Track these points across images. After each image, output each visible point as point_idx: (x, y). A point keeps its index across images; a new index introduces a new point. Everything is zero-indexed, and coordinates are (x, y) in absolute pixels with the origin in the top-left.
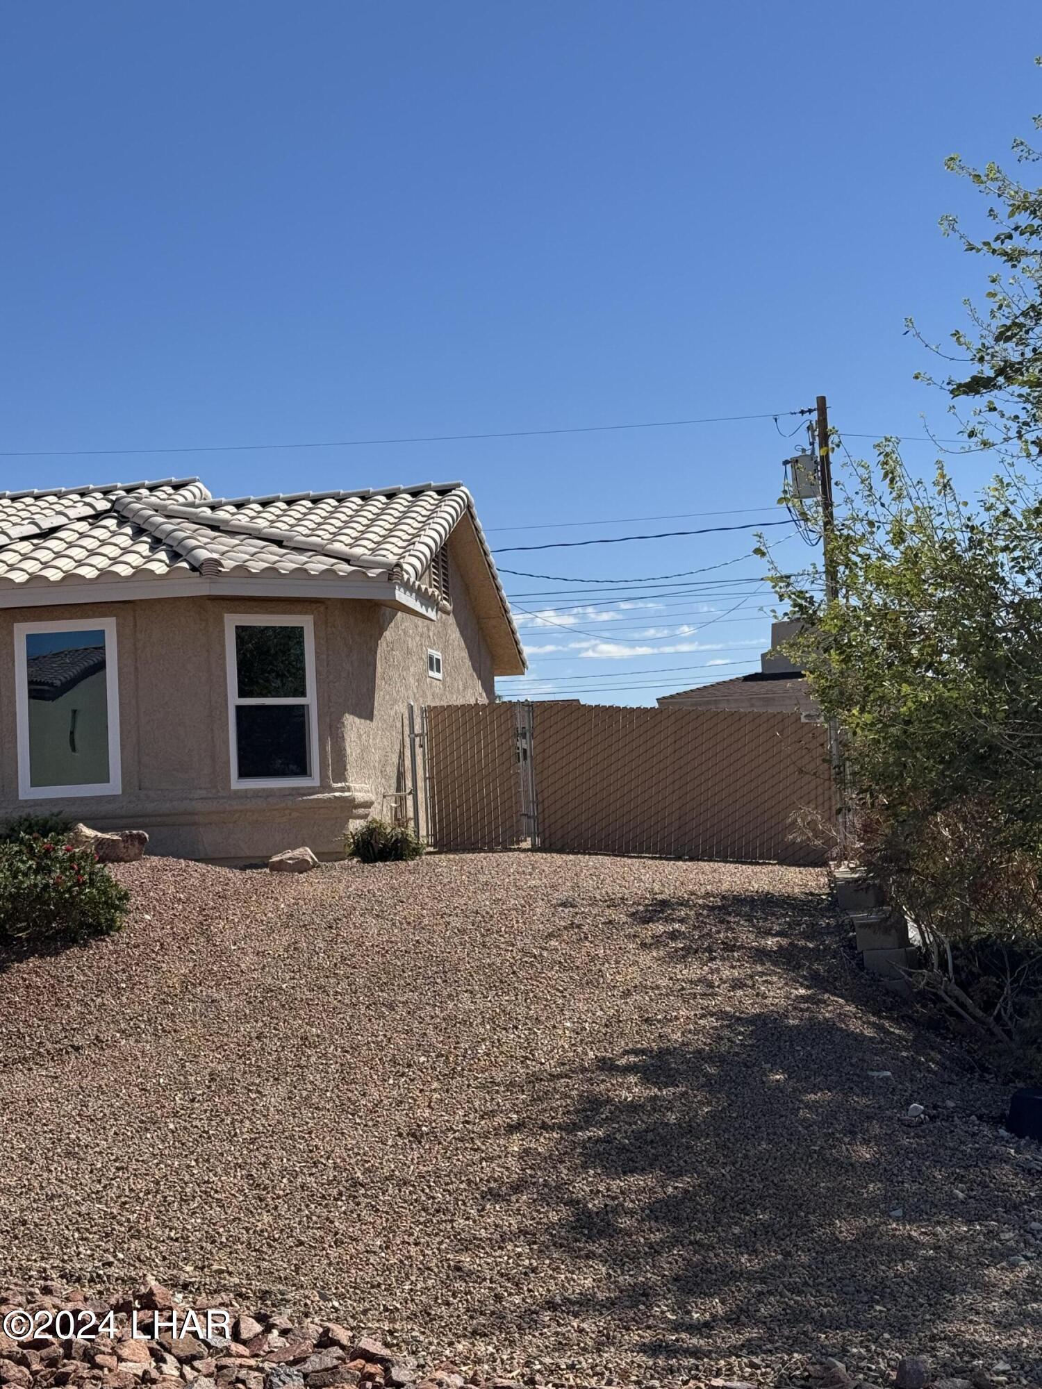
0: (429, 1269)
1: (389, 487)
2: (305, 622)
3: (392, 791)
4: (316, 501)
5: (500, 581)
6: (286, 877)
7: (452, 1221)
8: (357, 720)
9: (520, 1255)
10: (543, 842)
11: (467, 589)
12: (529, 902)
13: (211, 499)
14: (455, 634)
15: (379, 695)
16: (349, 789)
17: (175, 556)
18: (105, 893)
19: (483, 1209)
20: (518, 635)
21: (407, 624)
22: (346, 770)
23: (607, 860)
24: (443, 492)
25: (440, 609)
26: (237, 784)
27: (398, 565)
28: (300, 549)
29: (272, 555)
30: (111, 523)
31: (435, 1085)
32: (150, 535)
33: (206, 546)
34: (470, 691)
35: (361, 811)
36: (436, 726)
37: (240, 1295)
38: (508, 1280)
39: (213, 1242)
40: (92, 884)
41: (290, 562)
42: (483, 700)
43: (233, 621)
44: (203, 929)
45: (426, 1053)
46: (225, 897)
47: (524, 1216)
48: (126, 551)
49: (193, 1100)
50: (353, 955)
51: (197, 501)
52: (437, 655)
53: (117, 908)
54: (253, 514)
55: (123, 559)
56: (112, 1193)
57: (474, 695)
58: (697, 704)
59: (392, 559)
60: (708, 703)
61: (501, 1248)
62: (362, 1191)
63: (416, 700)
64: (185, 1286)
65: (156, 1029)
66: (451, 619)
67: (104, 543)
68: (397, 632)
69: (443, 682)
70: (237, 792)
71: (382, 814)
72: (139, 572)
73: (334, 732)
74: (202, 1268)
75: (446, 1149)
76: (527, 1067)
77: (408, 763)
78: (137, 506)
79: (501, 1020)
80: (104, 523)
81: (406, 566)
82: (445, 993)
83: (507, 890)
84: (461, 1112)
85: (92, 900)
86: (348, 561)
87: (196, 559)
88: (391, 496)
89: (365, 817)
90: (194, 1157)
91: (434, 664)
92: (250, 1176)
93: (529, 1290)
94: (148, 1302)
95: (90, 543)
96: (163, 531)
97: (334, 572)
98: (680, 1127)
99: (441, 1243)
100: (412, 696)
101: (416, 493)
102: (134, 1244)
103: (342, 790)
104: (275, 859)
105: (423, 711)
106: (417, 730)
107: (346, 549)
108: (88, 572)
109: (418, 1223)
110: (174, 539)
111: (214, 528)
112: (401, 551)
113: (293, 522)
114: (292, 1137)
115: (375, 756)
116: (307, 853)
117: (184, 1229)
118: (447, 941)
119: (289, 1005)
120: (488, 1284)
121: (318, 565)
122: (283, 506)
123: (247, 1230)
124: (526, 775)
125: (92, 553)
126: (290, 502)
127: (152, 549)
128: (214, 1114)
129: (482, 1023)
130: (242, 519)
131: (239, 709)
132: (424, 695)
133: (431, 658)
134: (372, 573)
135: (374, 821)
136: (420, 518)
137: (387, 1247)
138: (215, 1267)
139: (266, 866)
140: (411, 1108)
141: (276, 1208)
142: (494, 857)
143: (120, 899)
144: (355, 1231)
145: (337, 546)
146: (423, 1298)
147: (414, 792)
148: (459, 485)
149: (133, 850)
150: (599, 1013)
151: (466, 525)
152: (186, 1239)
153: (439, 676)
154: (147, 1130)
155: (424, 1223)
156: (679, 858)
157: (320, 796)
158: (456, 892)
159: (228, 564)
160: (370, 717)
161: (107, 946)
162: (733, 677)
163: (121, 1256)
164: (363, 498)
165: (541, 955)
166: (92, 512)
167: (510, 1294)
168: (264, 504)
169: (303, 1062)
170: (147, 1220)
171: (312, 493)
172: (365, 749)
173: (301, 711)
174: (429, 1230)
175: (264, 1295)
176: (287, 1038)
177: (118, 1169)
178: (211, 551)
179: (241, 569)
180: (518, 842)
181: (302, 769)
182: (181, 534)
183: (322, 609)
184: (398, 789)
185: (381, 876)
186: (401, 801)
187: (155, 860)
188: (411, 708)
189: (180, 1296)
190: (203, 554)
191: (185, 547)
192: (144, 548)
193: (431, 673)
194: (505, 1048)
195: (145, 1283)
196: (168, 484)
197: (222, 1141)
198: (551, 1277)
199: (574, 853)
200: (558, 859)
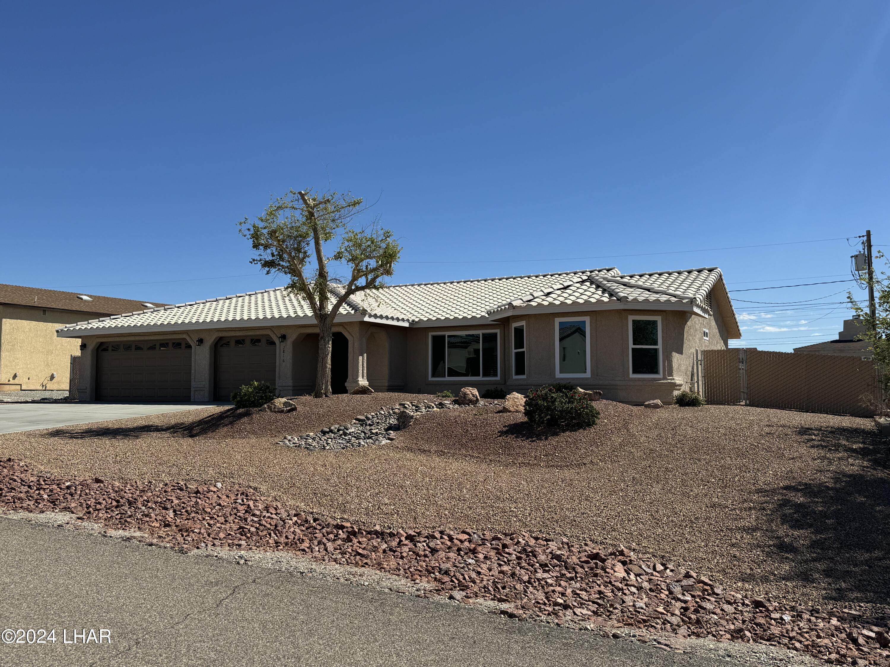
0: (723, 555)
1: (689, 269)
2: (658, 319)
3: (689, 381)
4: (660, 274)
5: (732, 303)
6: (654, 410)
7: (731, 540)
8: (677, 355)
9: (759, 555)
10: (750, 402)
11: (718, 306)
12: (751, 424)
13: (620, 275)
14: (713, 323)
15: (685, 346)
16: (674, 379)
17: (611, 295)
18: (591, 411)
19: (743, 537)
20: (739, 324)
21: (696, 320)
22: (672, 372)
23: (778, 411)
24: (710, 270)
25: (709, 315)
26: (632, 376)
27: (695, 298)
28: (657, 292)
29: (646, 294)
30: (588, 284)
31: (719, 490)
32: (602, 288)
33: (623, 292)
34: (719, 344)
35: (678, 387)
36: (707, 357)
37: (654, 556)
38: (755, 563)
39: (641, 536)
40: (587, 408)
41: (653, 297)
42: (724, 348)
43: (631, 318)
44: (626, 426)
45: (714, 478)
46: (632, 416)
47: (759, 541)
48: (593, 293)
49: (627, 486)
50: (683, 440)
51: (616, 275)
52: (707, 331)
53: (596, 417)
54: (637, 280)
55: (593, 296)
56: (604, 515)
57: (720, 346)
58: (811, 351)
59: (691, 296)
60: (815, 351)
61: (751, 552)
62: (695, 525)
63: (698, 347)
64: (634, 550)
65: (611, 460)
66: (712, 318)
67: (585, 291)
68: (693, 323)
69: (709, 341)
70: (632, 378)
71: (686, 388)
72: (598, 301)
73: (668, 359)
74: (639, 544)
75: (726, 514)
76: (756, 487)
77: (695, 371)
78: (597, 278)
79: (744, 469)
80: (585, 284)
81: (698, 299)
82: (720, 457)
83: (741, 420)
84: (730, 501)
85: (587, 414)
86: (675, 297)
87: (619, 296)
88: (689, 272)
89: (679, 390)
90: (631, 506)
91: (705, 334)
92: (652, 515)
93: (764, 568)
94: (622, 553)
95: (581, 291)
96: (607, 286)
97: (670, 300)
98: (821, 514)
99: (727, 547)
100: (697, 346)
101: (700, 271)
102: (613, 533)
103: (671, 379)
104: (646, 403)
105: (702, 352)
106: (699, 358)
107: (673, 292)
108: (581, 301)
109: (717, 539)
110: (611, 289)
111: (624, 285)
112: (694, 293)
113: (652, 282)
114: (666, 503)
115: (683, 368)
116: (659, 402)
117: (630, 530)
118: (720, 437)
119: (660, 456)
120: (747, 564)
121: (664, 298)
122: (648, 276)
123: (654, 534)
124: (743, 377)
125: (582, 294)
126: (650, 275)
127: (603, 293)
128: (636, 492)
129: (736, 469)
130: (633, 281)
131: (633, 349)
132: (702, 346)
133: (704, 332)
134: (685, 301)
135: (684, 391)
136: (701, 281)
137: (706, 546)
138: (643, 545)
139: (642, 405)
140: (710, 498)
141: (663, 527)
142: (732, 407)
143: (597, 414)
144: (693, 539)
145: (670, 291)
146: (722, 565)
147: (698, 382)
148: (717, 268)
149: (597, 397)
150: (783, 469)
151: (719, 282)
152: (632, 534)
153: (707, 339)
154: (612, 495)
155: (720, 540)
156: (807, 412)
157: (663, 381)
158: (720, 420)
159: (631, 298)
160: (681, 353)
161: (592, 430)
162: (826, 341)
163: (609, 536)
164: (679, 273)
165: (758, 446)
166: (581, 280)
167: (756, 568)
168: (641, 276)
169: (667, 477)
170: (617, 525)
171: (659, 272)
172: (680, 365)
173: (656, 350)
174: (722, 542)
175: (663, 557)
176: (660, 468)
177: (604, 507)
178: (624, 293)
179: (635, 300)
180: (739, 402)
181: (656, 372)
182: (614, 288)
183: (665, 314)
184: (692, 380)
185: (688, 412)
186: (692, 384)
187: (604, 401)
188: (697, 351)
189: (633, 553)
190: (622, 295)
191: (615, 292)
192: (600, 293)
193: (704, 338)
194: (746, 479)
195: (620, 547)
196: (605, 269)
197: (640, 501)
198: (772, 564)
199: (764, 407)
200: (759, 410)
